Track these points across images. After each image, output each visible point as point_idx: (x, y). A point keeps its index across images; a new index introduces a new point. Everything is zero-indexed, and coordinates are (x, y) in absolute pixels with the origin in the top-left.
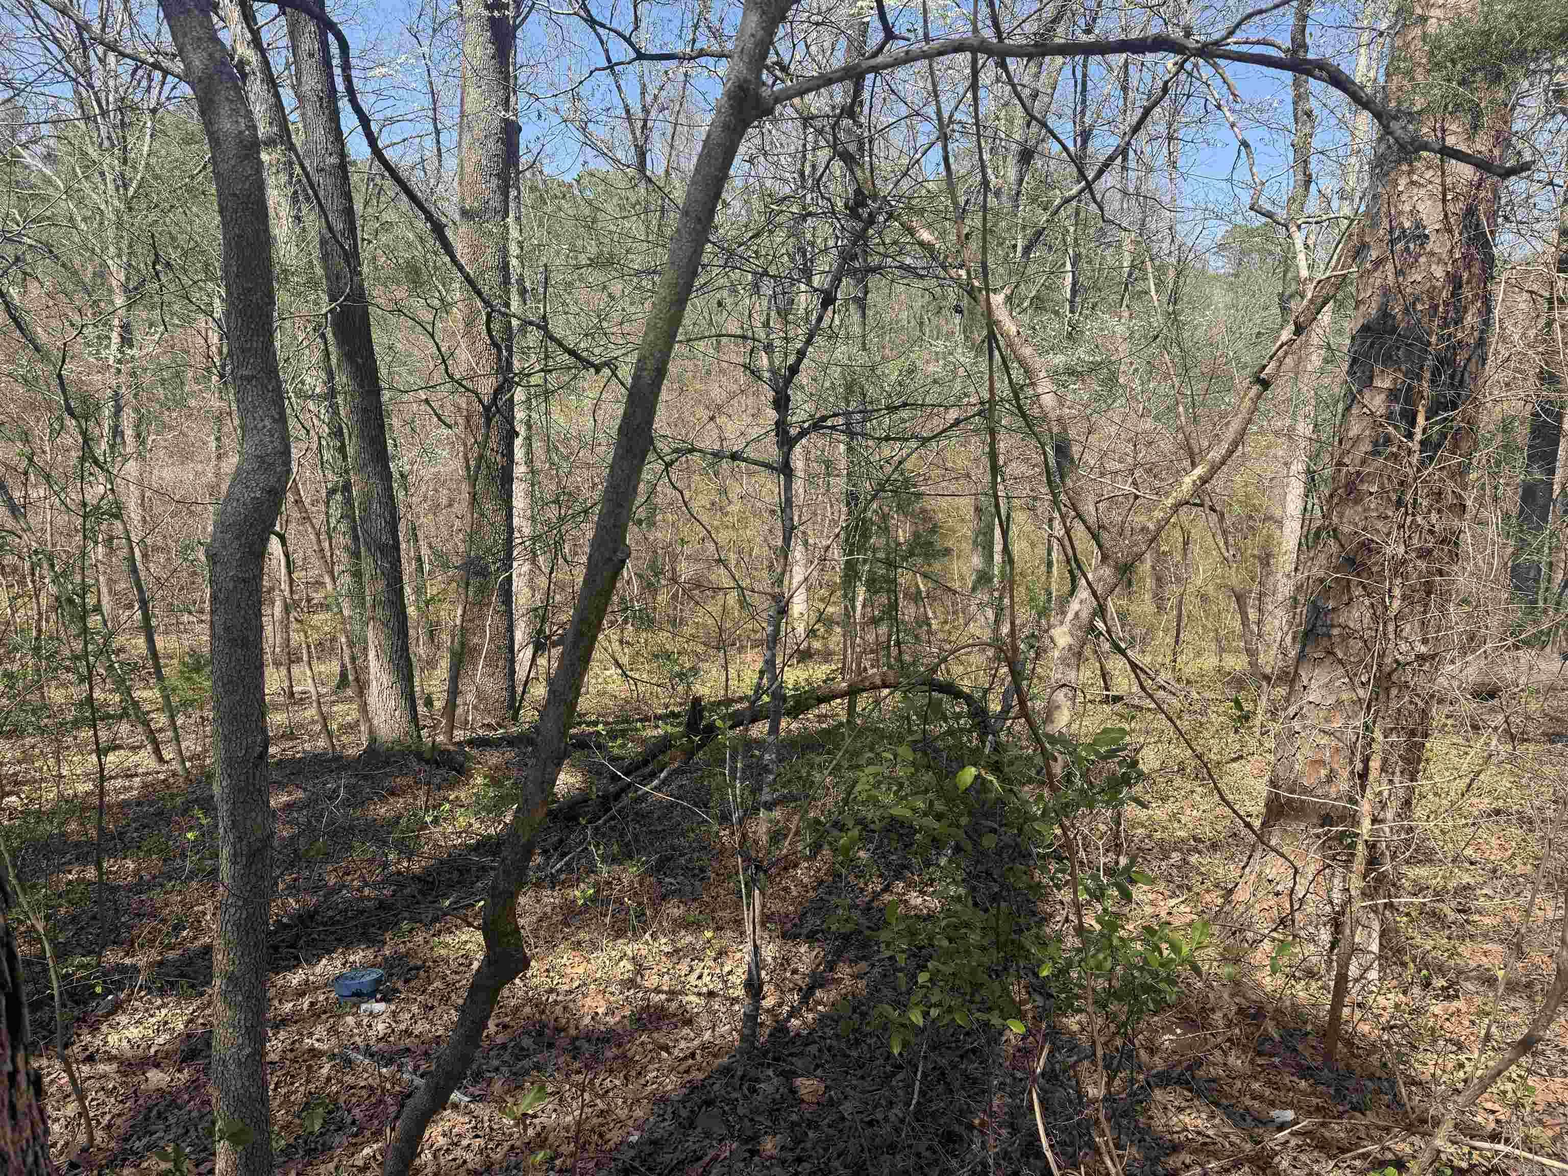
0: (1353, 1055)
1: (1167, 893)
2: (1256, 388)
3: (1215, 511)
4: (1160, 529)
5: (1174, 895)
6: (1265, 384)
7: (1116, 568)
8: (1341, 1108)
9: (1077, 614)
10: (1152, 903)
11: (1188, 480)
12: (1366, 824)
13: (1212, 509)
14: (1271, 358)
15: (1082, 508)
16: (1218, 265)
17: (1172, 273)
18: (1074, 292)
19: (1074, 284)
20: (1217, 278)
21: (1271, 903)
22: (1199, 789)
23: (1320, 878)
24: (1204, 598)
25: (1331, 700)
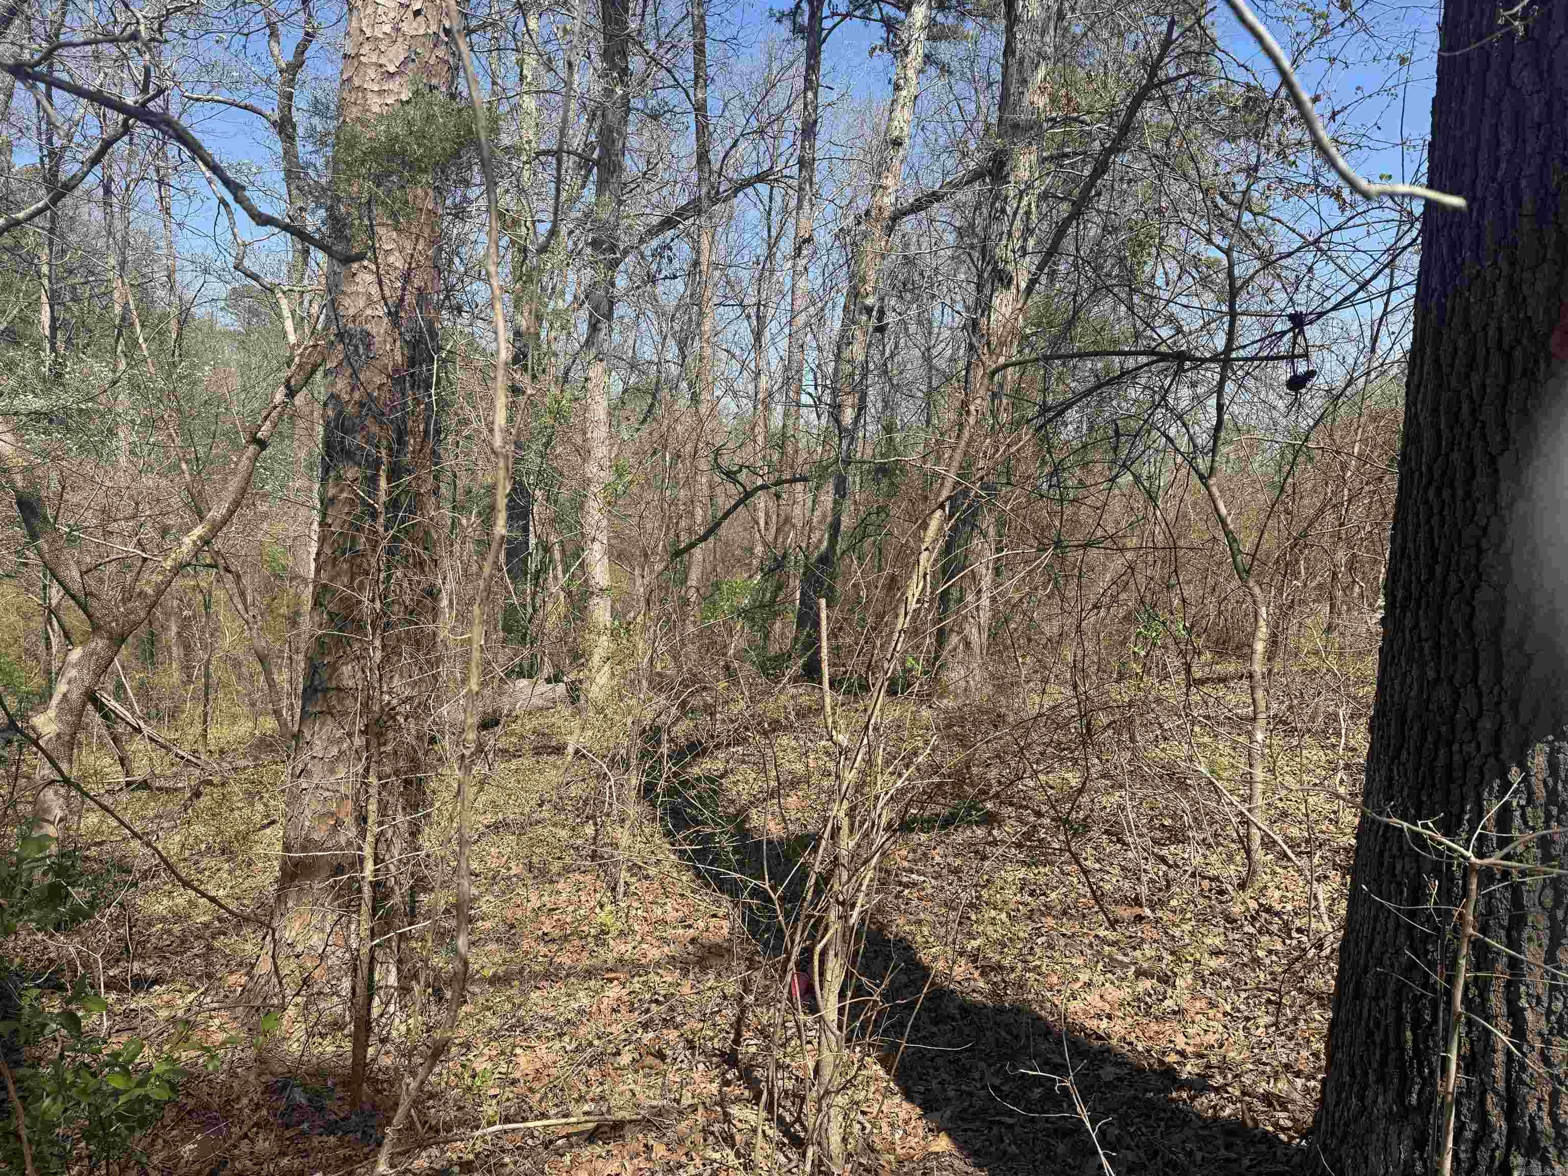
0: (379, 1092)
1: (184, 988)
2: (252, 448)
3: (230, 572)
4: (160, 593)
5: (193, 988)
6: (262, 444)
7: (110, 638)
8: (366, 1150)
9: (65, 695)
10: (169, 1005)
11: (187, 541)
12: (369, 866)
13: (227, 570)
14: (266, 418)
15: (62, 572)
16: (227, 321)
17: (174, 325)
18: (53, 329)
19: (53, 319)
20: (225, 334)
21: (293, 966)
22: (226, 866)
23: (338, 927)
24: (237, 664)
25: (335, 751)
